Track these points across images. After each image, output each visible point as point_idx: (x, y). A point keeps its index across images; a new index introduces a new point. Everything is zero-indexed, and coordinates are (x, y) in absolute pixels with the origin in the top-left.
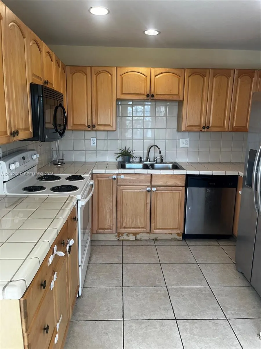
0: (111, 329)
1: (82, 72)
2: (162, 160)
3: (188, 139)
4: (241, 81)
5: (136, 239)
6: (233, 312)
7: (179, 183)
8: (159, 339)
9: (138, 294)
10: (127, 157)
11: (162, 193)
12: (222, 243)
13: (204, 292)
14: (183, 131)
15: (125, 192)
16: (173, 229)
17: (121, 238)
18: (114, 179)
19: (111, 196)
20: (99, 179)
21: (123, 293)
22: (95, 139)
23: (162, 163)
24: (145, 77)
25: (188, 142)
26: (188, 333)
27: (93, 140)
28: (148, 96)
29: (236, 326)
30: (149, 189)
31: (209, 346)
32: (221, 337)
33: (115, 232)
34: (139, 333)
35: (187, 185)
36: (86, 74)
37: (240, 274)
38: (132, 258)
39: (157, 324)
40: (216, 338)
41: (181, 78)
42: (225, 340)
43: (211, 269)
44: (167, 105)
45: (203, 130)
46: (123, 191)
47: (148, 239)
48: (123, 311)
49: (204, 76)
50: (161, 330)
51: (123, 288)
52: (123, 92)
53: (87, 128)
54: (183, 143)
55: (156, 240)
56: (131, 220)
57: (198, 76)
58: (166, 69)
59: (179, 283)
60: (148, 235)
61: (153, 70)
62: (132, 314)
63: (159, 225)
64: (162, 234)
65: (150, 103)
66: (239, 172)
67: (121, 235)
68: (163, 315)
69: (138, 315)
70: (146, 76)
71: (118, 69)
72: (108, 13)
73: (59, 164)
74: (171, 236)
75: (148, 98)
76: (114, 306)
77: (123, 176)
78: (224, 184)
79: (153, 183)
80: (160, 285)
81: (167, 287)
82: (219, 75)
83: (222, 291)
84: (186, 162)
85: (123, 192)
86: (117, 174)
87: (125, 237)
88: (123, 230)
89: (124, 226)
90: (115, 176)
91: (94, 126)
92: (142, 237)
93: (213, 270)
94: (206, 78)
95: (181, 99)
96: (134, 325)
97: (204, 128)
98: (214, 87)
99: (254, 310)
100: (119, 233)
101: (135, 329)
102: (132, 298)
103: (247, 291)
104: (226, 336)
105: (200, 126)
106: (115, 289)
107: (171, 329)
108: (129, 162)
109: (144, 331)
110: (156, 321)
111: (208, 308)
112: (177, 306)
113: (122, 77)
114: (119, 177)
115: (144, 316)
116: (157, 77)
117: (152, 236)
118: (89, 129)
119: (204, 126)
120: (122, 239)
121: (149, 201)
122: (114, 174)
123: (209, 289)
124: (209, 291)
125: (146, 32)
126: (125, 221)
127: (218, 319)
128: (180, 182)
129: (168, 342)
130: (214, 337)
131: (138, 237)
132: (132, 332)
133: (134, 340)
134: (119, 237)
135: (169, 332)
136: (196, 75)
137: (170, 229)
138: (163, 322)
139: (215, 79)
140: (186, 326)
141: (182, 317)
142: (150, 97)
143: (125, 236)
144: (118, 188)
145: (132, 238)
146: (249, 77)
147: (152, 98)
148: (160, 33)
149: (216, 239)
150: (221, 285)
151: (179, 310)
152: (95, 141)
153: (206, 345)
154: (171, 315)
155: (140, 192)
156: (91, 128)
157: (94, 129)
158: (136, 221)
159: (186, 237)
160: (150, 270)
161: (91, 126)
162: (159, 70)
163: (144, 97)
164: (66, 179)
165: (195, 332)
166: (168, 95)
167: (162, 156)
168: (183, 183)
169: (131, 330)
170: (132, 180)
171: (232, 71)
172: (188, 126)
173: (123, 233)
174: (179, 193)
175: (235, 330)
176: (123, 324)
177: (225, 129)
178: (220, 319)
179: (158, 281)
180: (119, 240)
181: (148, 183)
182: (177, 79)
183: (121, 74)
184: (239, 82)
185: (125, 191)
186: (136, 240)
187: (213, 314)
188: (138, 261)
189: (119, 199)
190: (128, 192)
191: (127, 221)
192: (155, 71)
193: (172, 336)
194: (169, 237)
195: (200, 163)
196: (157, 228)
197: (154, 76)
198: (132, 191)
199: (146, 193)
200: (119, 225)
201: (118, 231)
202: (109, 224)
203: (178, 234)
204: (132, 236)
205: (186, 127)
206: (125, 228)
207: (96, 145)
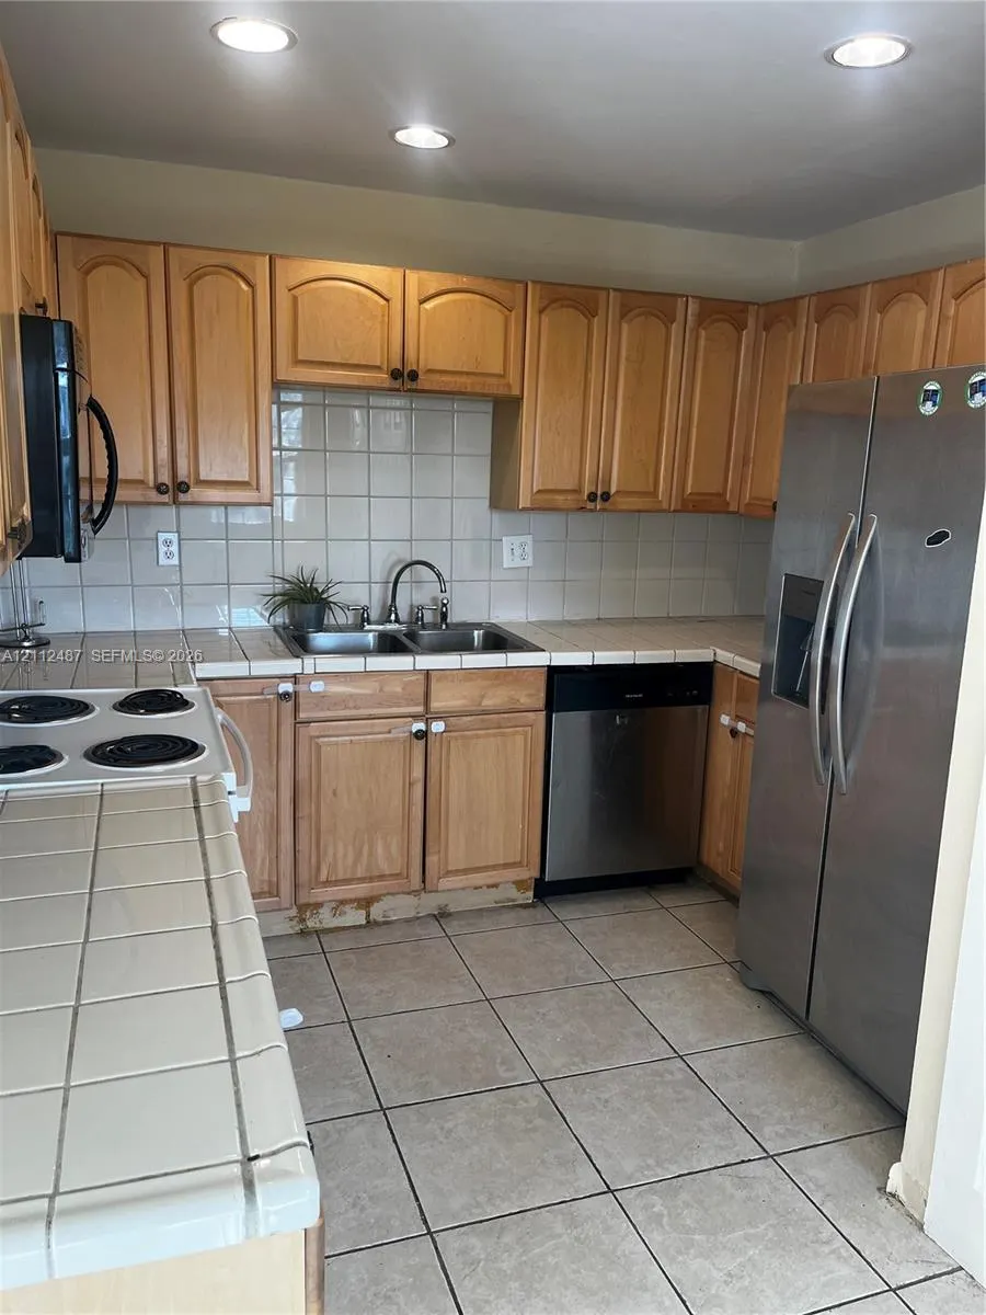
0: (397, 1277)
1: (126, 264)
2: (444, 616)
3: (528, 539)
4: (707, 339)
5: (368, 922)
6: (780, 1129)
7: (524, 700)
8: (579, 1272)
9: (449, 1125)
10: (314, 606)
11: (463, 737)
12: (670, 899)
13: (668, 1077)
14: (524, 509)
15: (329, 744)
16: (506, 866)
17: (310, 924)
18: (285, 696)
19: (271, 764)
20: (219, 699)
21: (392, 1132)
22: (174, 537)
23: (444, 626)
24: (382, 302)
25: (529, 549)
26: (667, 1228)
27: (168, 543)
28: (396, 374)
29: (807, 1175)
30: (421, 726)
31: (749, 1259)
32: (776, 1222)
33: (288, 906)
34: (505, 1266)
35: (551, 706)
36: (146, 277)
37: (759, 997)
38: (377, 995)
39: (555, 1221)
40: (763, 1227)
41: (513, 313)
42: (791, 1230)
43: (663, 993)
44: (453, 412)
45: (590, 505)
46: (322, 739)
47: (412, 914)
48: (417, 1199)
49: (590, 311)
50: (577, 1239)
51: (385, 1115)
52: (300, 357)
53: (154, 496)
54: (513, 554)
55: (442, 916)
56: (350, 848)
57: (571, 310)
58: (460, 277)
59: (576, 1060)
60: (411, 900)
61: (413, 277)
62: (456, 1203)
63: (457, 858)
64: (463, 889)
65: (398, 402)
66: (718, 651)
67: (312, 914)
68: (561, 1183)
69: (478, 1205)
70: (387, 300)
71: (279, 263)
72: (289, 47)
73: (26, 644)
74: (495, 894)
75: (397, 384)
76: (376, 1187)
77: (321, 683)
78: (670, 695)
79: (435, 705)
80: (515, 1079)
81: (541, 1082)
82: (639, 315)
83: (721, 1065)
84: (524, 620)
85: (319, 747)
86: (295, 678)
87: (326, 919)
88: (320, 894)
89: (323, 877)
90: (287, 687)
91: (182, 487)
92: (392, 909)
93: (669, 995)
94: (596, 319)
95: (516, 392)
96: (475, 1242)
97: (592, 497)
98: (624, 353)
99: (839, 1108)
100: (302, 908)
101: (482, 1256)
102: (432, 1146)
103: (796, 1051)
104: (789, 1213)
105: (578, 491)
106: (357, 1124)
107: (607, 1229)
108: (321, 628)
109: (521, 1255)
110: (548, 1212)
111: (700, 1130)
112: (600, 1142)
113: (295, 299)
114: (302, 688)
115: (498, 1202)
116: (428, 306)
117: (430, 903)
118: (165, 498)
119: (594, 490)
120: (318, 925)
121: (418, 773)
122: (283, 678)
123: (679, 1063)
124: (680, 1069)
125: (401, 136)
126: (330, 859)
127: (743, 1162)
128: (530, 695)
129: (614, 1275)
130: (752, 1227)
131: (377, 911)
132: (479, 1269)
133: (497, 1298)
134: (303, 920)
135: (607, 1242)
136: (562, 306)
137: (494, 867)
138: (573, 1209)
139: (625, 326)
140: (654, 1206)
141: (629, 1178)
142: (404, 379)
143: (325, 913)
144: (302, 730)
145: (355, 917)
146: (727, 326)
147: (409, 385)
148: (452, 141)
149: (645, 888)
150: (709, 1043)
151: (609, 1156)
152: (174, 548)
153: (739, 1260)
154: (589, 1181)
155: (386, 740)
156: (171, 493)
157: (182, 497)
158: (371, 854)
159: (547, 891)
160: (461, 1030)
161: (170, 485)
162: (434, 281)
163: (383, 378)
164: (115, 707)
165: (688, 1222)
166: (467, 373)
167: (445, 601)
168: (540, 699)
169: (472, 1264)
170: (351, 696)
171: (680, 302)
172: (539, 491)
173: (319, 905)
174: (525, 734)
175: (808, 1187)
176: (436, 1248)
177: (661, 502)
178: (750, 1160)
179: (504, 1068)
180: (303, 933)
181: (417, 705)
182: (500, 319)
183: (293, 283)
184: (702, 343)
185: (326, 739)
186: (370, 924)
187: (722, 1148)
188: (402, 1005)
189: (303, 774)
190: (339, 747)
191: (335, 855)
192: (420, 284)
193: (619, 1253)
194: (488, 899)
195: (570, 623)
196: (450, 869)
197: (416, 303)
198: (352, 738)
199: (408, 744)
200: (304, 875)
201: (302, 900)
202: (266, 877)
203: (520, 884)
204: (353, 912)
205: (532, 495)
206: (327, 883)
207: (177, 562)
